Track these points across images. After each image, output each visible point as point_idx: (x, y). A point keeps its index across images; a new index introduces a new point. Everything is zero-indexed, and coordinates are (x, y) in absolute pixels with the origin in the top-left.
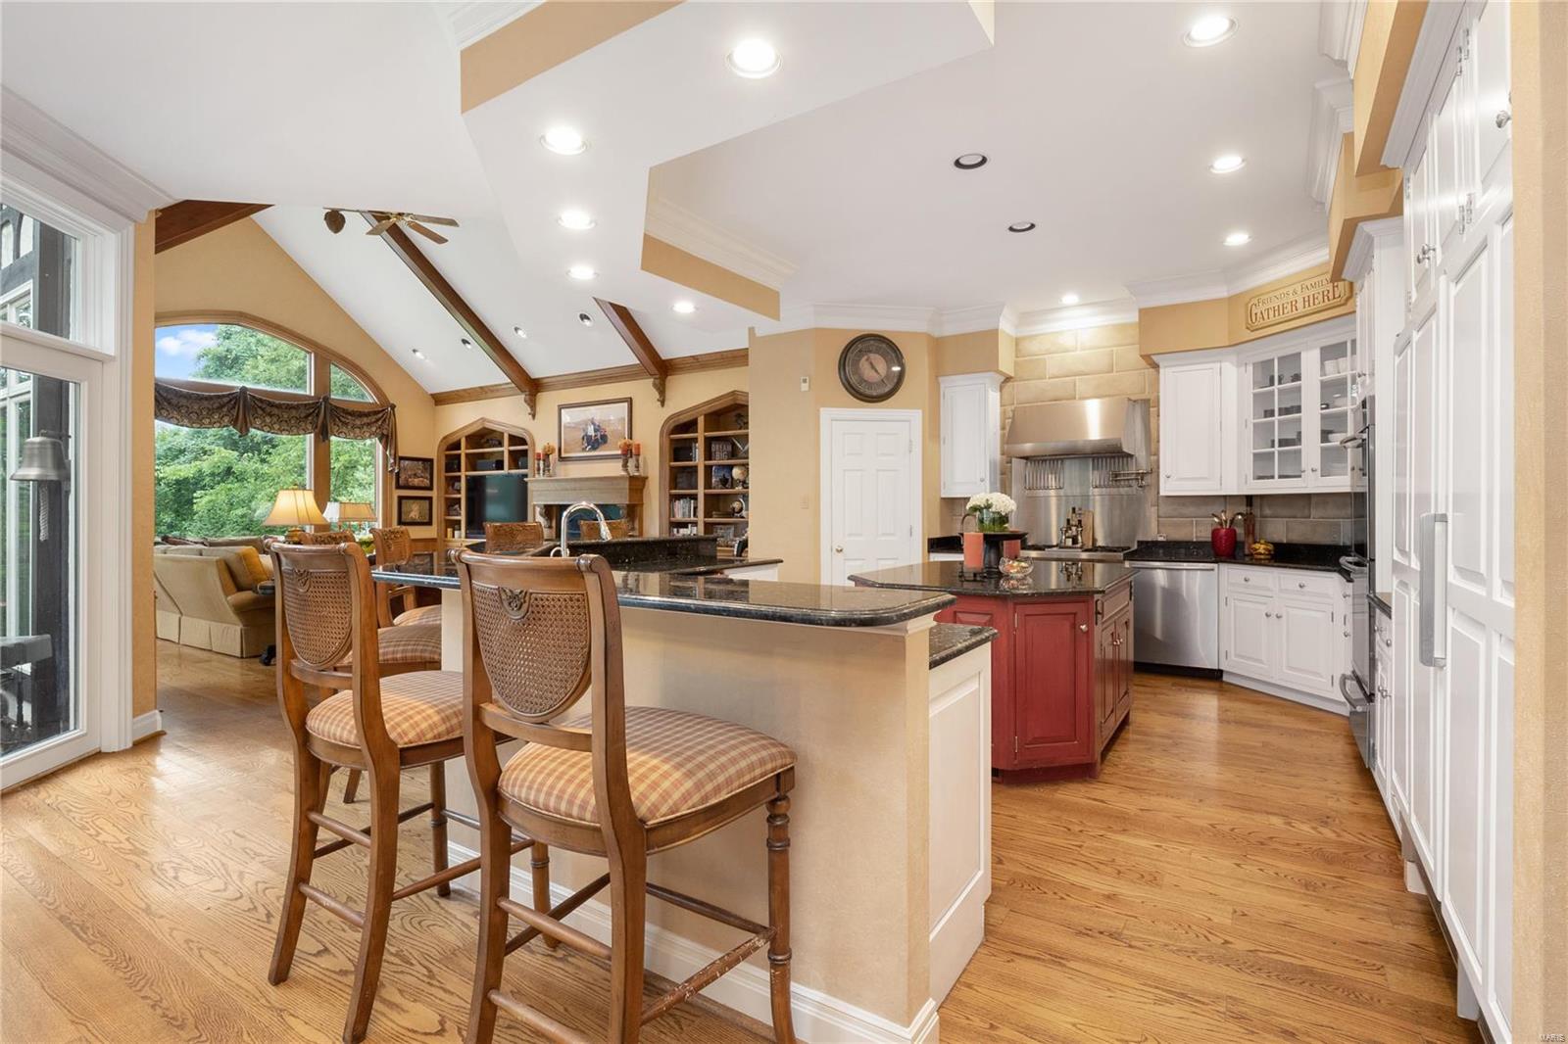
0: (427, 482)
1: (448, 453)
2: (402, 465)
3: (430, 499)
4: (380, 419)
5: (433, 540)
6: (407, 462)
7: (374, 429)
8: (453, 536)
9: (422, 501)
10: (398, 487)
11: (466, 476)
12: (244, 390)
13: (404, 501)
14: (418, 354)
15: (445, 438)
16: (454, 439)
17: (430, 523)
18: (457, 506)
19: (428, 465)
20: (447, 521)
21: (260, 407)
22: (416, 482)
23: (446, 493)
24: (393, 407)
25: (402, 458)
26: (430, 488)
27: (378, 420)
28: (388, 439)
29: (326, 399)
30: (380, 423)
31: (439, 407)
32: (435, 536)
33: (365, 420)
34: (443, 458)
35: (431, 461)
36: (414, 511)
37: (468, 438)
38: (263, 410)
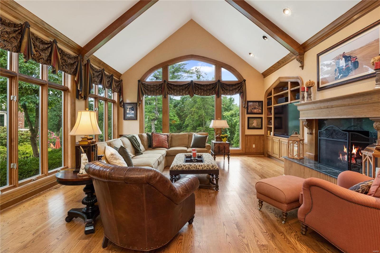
0: (260, 111)
1: (268, 97)
2: (249, 104)
3: (262, 118)
4: (240, 86)
5: (263, 135)
6: (251, 103)
7: (237, 91)
8: (270, 135)
9: (258, 119)
10: (248, 113)
11: (274, 107)
12: (192, 81)
13: (250, 119)
14: (251, 55)
15: (267, 91)
16: (270, 90)
17: (261, 128)
18: (271, 121)
19: (260, 103)
20: (268, 127)
21: (197, 87)
22: (255, 111)
23: (268, 115)
24: (245, 81)
25: (248, 102)
26: (262, 113)
27: (239, 87)
28: (243, 94)
29: (219, 81)
30: (239, 88)
31: (265, 78)
32: (264, 134)
33: (234, 87)
34: (266, 100)
35: (262, 102)
36: (255, 123)
37: (275, 89)
38: (198, 87)
